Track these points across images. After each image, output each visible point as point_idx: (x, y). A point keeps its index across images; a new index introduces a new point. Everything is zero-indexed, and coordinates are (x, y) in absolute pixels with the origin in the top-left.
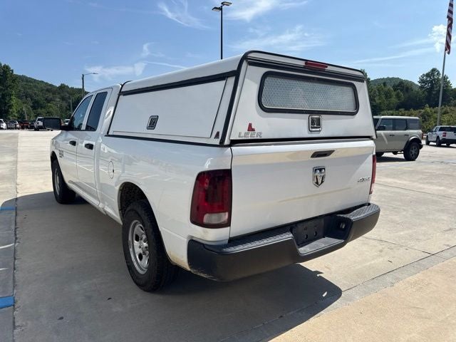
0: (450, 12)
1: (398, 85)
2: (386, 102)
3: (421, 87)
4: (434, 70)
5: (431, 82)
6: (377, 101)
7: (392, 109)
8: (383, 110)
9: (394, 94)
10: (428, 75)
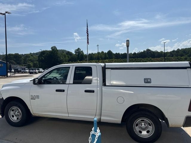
0: (87, 31)
1: (68, 53)
2: (65, 59)
3: (76, 54)
4: (79, 48)
5: (78, 52)
6: (62, 58)
7: (67, 61)
8: (64, 62)
9: (67, 56)
10: (77, 50)
